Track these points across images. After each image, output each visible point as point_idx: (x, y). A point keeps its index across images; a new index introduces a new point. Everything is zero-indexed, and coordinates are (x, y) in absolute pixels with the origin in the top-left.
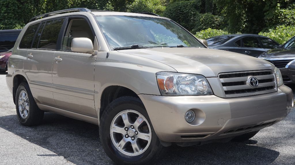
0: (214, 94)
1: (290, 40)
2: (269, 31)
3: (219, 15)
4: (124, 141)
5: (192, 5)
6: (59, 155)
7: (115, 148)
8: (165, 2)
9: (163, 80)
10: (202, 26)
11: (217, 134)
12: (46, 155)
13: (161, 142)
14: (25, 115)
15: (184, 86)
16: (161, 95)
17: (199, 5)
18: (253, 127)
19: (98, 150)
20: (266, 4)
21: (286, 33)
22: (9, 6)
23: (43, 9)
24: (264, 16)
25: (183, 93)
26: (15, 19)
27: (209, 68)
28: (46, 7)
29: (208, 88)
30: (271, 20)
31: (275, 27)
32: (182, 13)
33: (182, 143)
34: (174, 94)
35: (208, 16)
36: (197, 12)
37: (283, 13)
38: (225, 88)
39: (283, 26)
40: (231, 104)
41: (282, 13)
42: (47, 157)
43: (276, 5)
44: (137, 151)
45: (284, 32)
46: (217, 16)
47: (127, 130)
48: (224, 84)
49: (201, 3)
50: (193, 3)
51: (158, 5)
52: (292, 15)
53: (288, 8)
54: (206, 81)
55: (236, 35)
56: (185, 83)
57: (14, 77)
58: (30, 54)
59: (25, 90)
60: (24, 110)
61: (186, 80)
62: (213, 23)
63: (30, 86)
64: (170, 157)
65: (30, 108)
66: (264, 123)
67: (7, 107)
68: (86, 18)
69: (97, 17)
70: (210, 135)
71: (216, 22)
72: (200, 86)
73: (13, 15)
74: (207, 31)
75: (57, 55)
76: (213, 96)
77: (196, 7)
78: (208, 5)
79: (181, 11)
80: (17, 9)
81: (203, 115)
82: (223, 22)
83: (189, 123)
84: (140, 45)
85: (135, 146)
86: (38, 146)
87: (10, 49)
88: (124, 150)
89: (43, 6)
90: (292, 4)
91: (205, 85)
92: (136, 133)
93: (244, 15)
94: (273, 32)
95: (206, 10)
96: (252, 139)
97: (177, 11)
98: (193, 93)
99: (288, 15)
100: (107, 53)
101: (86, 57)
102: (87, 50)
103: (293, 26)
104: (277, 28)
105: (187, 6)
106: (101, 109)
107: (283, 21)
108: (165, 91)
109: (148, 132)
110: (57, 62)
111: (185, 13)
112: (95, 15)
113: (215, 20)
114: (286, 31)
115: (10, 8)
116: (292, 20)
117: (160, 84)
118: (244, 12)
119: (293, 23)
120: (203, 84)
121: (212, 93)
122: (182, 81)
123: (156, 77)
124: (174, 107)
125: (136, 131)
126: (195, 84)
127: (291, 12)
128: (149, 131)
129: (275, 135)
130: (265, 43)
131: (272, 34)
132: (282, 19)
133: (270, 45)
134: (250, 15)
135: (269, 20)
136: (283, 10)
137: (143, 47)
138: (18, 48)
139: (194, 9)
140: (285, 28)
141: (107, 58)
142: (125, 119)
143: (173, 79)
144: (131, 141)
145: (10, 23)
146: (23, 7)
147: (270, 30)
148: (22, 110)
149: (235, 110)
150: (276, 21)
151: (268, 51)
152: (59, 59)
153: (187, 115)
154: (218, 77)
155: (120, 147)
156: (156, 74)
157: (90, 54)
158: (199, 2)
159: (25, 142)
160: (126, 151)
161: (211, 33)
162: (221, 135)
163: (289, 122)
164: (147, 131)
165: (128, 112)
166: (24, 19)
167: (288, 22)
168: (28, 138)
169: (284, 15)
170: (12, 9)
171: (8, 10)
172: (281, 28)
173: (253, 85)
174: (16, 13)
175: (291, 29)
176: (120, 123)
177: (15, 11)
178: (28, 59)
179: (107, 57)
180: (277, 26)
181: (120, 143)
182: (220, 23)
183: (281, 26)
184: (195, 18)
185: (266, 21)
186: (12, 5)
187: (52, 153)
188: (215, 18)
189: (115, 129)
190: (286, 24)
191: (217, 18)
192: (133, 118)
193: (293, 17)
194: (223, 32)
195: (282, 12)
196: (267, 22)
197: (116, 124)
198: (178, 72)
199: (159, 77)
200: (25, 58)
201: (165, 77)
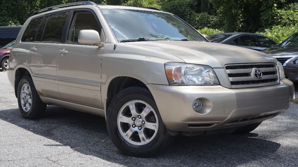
0: (220, 85)
1: (287, 39)
2: (265, 32)
3: (215, 15)
4: (131, 130)
5: (188, 5)
6: (66, 145)
7: (122, 138)
8: (160, 2)
9: (171, 71)
10: (198, 25)
11: (222, 123)
12: (53, 145)
13: (167, 131)
14: (28, 108)
15: (191, 77)
16: (169, 85)
17: (195, 5)
18: (257, 118)
19: (103, 141)
20: (263, 4)
21: (283, 33)
22: (3, 3)
23: (37, 6)
24: (261, 16)
25: (189, 83)
26: (9, 16)
27: (215, 59)
28: (40, 5)
29: (214, 79)
30: (267, 20)
31: (271, 27)
32: (177, 12)
33: (188, 132)
34: (182, 84)
35: (204, 16)
36: (192, 11)
37: (279, 14)
38: (231, 79)
39: (279, 26)
40: (236, 94)
41: (277, 14)
42: (54, 147)
43: (273, 5)
44: (144, 140)
45: (280, 32)
46: (213, 16)
47: (134, 120)
48: (230, 75)
49: (196, 2)
50: (189, 2)
51: (153, 4)
52: (288, 16)
53: (284, 8)
54: (213, 72)
55: (234, 33)
56: (193, 73)
57: (16, 70)
58: (34, 47)
59: (28, 83)
60: (27, 103)
61: (194, 70)
62: (209, 23)
63: (33, 78)
64: (174, 147)
65: (33, 102)
66: (266, 114)
67: (7, 102)
68: (92, 12)
69: (103, 11)
70: (216, 124)
71: (211, 22)
72: (207, 77)
73: (7, 12)
74: (203, 31)
75: (62, 48)
76: (220, 86)
77: (191, 6)
78: (204, 5)
79: (176, 11)
80: (10, 6)
81: (210, 104)
82: (219, 22)
83: (197, 112)
84: (146, 38)
85: (142, 135)
86: (43, 137)
87: (4, 46)
88: (131, 140)
89: (37, 3)
90: (288, 5)
91: (212, 76)
92: (143, 122)
93: (241, 15)
94: (269, 31)
95: (202, 10)
96: (252, 132)
97: (173, 10)
98: (200, 83)
99: (283, 15)
100: (115, 45)
101: (94, 49)
102: (93, 42)
103: (289, 26)
104: (272, 28)
105: (183, 5)
106: (107, 100)
107: (279, 22)
108: (173, 81)
109: (155, 122)
110: (62, 55)
111: (180, 13)
112: (101, 8)
113: (211, 20)
114: (282, 31)
115: (3, 5)
116: (287, 21)
117: (169, 74)
118: (240, 12)
119: (289, 23)
120: (209, 75)
121: (219, 84)
122: (190, 71)
123: (164, 67)
124: (182, 97)
125: (143, 121)
126: (202, 75)
127: (287, 13)
128: (156, 120)
129: (275, 129)
130: (262, 42)
131: (269, 34)
132: (278, 20)
133: (267, 44)
134: (246, 15)
135: (265, 21)
136: (280, 11)
137: (149, 40)
138: (20, 42)
139: (189, 9)
140: (281, 28)
141: (114, 50)
142: (133, 109)
143: (181, 70)
144: (138, 131)
145: (3, 19)
146: (17, 4)
147: (266, 30)
148: (24, 104)
149: (240, 100)
150: (272, 22)
151: (265, 50)
152: (63, 52)
153: (195, 104)
154: (224, 68)
155: (127, 137)
156: (164, 64)
157: (97, 46)
158: (195, 2)
159: (30, 133)
160: (133, 140)
161: (207, 32)
162: (226, 125)
163: (287, 117)
164: (154, 120)
165: (135, 103)
166: (18, 16)
167: (284, 23)
168: (31, 129)
169: (279, 15)
170: (6, 6)
171: (2, 6)
172: (277, 28)
173: (257, 77)
174: (9, 10)
175: (288, 29)
176: (127, 113)
177: (9, 8)
178: (32, 52)
179: (115, 48)
180: (273, 26)
181: (127, 132)
182: (216, 23)
183: (277, 27)
184: (191, 17)
185: (262, 21)
186: (6, 2)
187: (58, 143)
188: (211, 18)
189: (122, 119)
190: (282, 24)
191: (212, 18)
192: (140, 108)
193: (289, 18)
194: (220, 32)
195: (278, 12)
196: (262, 23)
197: (123, 114)
198: (185, 63)
199: (167, 67)
200: (28, 51)
201: (173, 68)
